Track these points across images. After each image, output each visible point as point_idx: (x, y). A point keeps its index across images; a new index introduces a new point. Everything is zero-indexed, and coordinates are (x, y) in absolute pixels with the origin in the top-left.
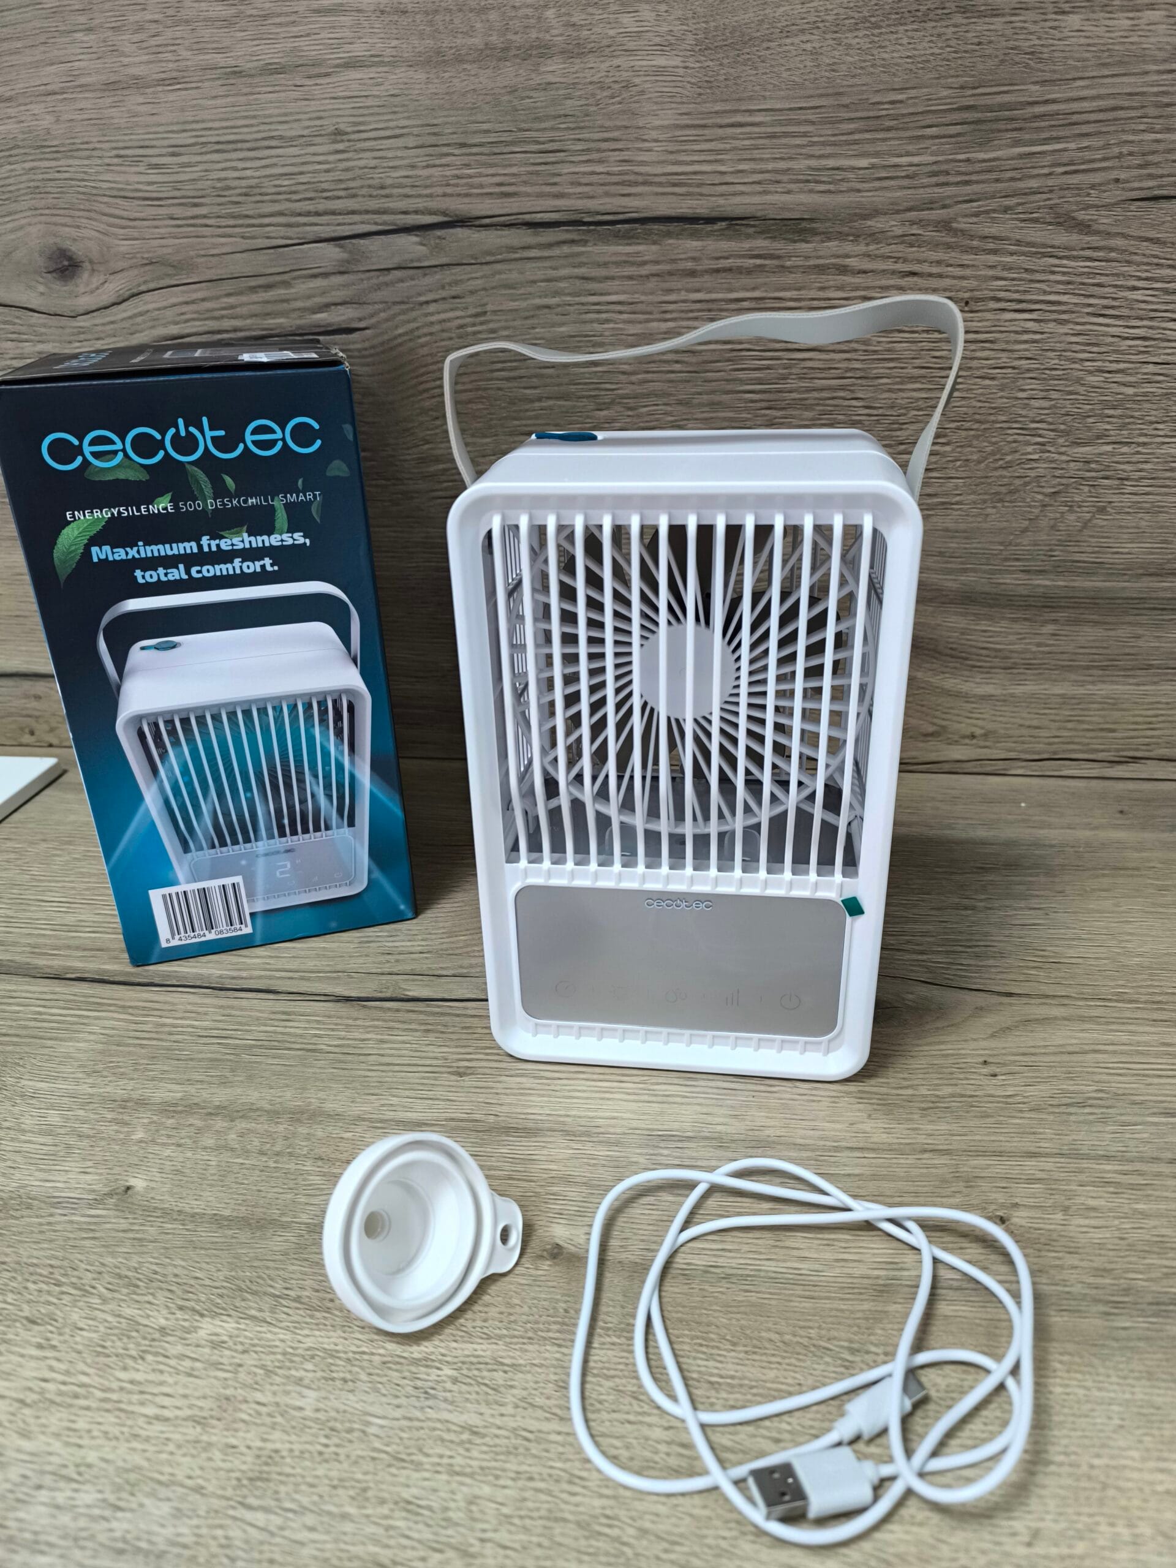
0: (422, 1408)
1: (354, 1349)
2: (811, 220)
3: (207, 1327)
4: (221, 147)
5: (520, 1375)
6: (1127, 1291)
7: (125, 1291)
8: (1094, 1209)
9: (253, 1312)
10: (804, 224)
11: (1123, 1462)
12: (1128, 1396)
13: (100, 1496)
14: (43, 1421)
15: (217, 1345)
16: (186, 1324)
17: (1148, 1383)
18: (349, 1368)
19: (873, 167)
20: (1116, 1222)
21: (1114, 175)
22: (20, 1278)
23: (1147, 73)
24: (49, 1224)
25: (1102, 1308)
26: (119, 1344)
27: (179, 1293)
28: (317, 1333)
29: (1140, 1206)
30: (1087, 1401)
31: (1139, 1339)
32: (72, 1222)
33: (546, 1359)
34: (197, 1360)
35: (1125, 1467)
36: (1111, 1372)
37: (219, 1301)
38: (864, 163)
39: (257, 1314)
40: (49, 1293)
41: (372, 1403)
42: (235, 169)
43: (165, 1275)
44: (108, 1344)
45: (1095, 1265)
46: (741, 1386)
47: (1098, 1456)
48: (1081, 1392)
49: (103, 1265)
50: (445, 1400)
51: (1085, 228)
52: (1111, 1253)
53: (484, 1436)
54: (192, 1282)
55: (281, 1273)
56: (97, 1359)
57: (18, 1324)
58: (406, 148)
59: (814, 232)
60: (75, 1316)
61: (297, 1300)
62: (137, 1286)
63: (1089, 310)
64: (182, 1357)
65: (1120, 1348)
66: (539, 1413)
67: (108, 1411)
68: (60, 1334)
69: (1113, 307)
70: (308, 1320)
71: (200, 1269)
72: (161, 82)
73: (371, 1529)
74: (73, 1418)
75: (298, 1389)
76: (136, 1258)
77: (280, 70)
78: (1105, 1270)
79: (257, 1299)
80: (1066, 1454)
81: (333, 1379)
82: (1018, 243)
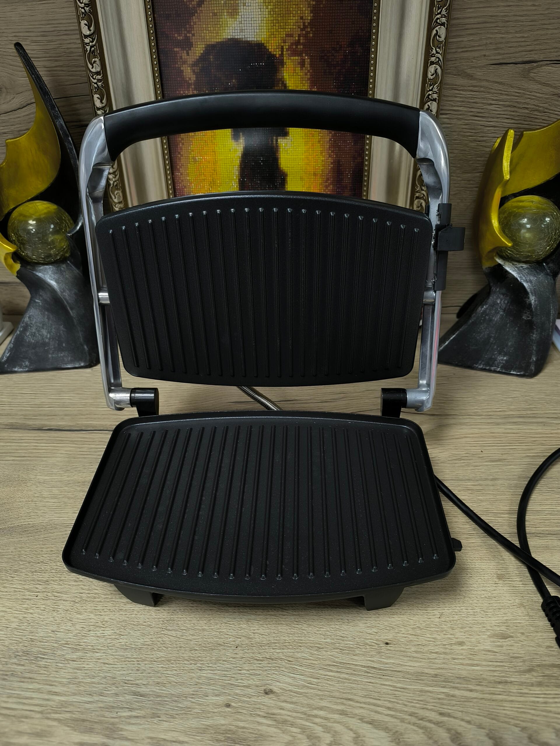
13: (113, 631)
14: (85, 607)
21: (484, 53)
51: (470, 77)
63: (471, 114)
67: (108, 602)
69: (481, 113)
73: (214, 633)
74: (97, 606)
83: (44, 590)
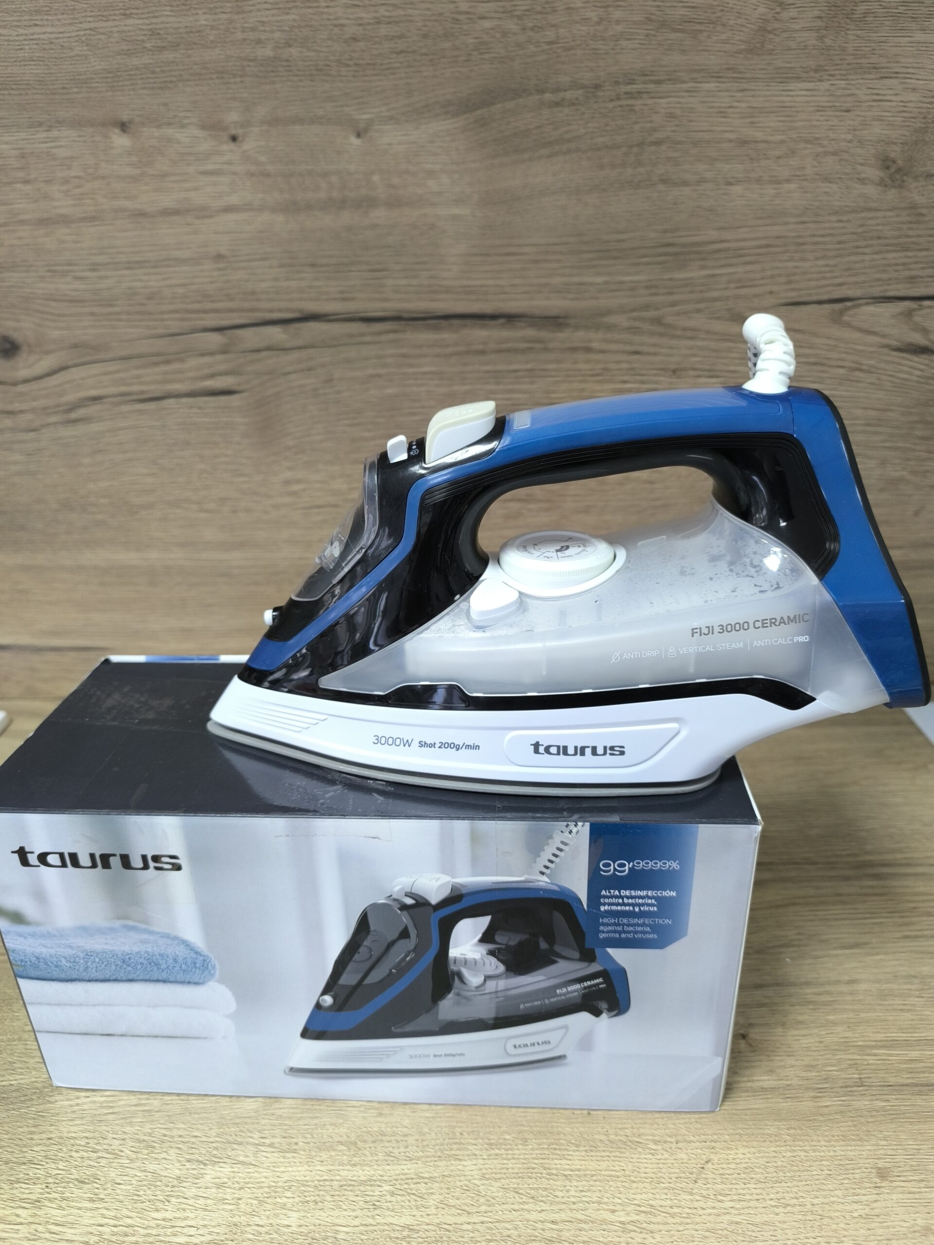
0: (373, 1217)
1: (319, 1178)
2: (565, 317)
3: (211, 1173)
4: (130, 266)
5: (437, 1185)
6: (826, 1080)
7: (146, 1152)
8: (802, 1022)
9: (241, 1158)
10: (561, 320)
11: (832, 1199)
12: (832, 1154)
15: (219, 1186)
16: (195, 1172)
17: (843, 1143)
18: (317, 1193)
19: (606, 283)
20: (816, 1031)
21: (769, 288)
22: (64, 1149)
23: (787, 224)
24: (77, 1105)
25: (812, 1094)
26: (149, 1192)
27: (185, 1148)
28: (290, 1169)
29: (831, 1017)
30: (807, 1161)
31: (836, 1113)
32: (94, 1102)
33: (452, 1171)
34: (209, 1198)
35: (833, 1203)
36: (820, 1138)
37: (215, 1152)
38: (599, 280)
39: (245, 1160)
40: (89, 1158)
41: (338, 1217)
42: (140, 280)
43: (172, 1137)
44: (141, 1193)
45: (805, 1063)
46: (585, 1175)
47: (818, 1198)
48: (804, 1154)
49: (125, 1133)
50: (388, 1209)
52: (815, 1054)
53: (418, 1231)
54: (193, 1140)
55: (256, 1126)
56: (135, 1206)
57: (71, 1185)
58: (271, 267)
59: (567, 325)
60: (113, 1175)
61: (271, 1145)
62: (154, 1147)
64: (197, 1197)
65: (825, 1121)
66: (454, 1211)
68: (105, 1190)
70: (282, 1160)
71: (198, 1129)
72: (84, 219)
75: (284, 1211)
76: (149, 1126)
77: (176, 212)
78: (813, 1066)
79: (242, 1148)
80: (796, 1198)
81: (307, 1202)
82: (708, 332)
83: (31, 1220)
